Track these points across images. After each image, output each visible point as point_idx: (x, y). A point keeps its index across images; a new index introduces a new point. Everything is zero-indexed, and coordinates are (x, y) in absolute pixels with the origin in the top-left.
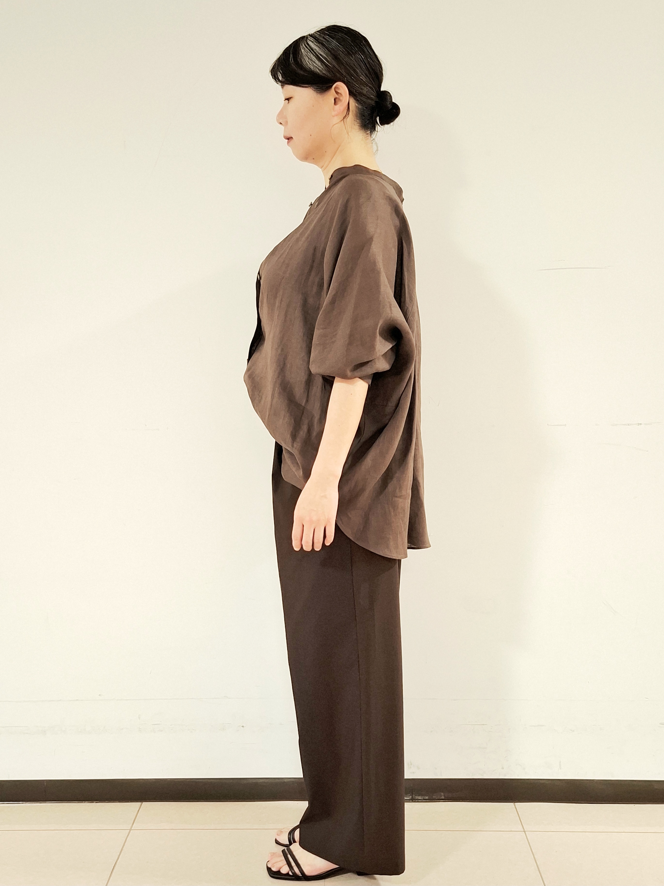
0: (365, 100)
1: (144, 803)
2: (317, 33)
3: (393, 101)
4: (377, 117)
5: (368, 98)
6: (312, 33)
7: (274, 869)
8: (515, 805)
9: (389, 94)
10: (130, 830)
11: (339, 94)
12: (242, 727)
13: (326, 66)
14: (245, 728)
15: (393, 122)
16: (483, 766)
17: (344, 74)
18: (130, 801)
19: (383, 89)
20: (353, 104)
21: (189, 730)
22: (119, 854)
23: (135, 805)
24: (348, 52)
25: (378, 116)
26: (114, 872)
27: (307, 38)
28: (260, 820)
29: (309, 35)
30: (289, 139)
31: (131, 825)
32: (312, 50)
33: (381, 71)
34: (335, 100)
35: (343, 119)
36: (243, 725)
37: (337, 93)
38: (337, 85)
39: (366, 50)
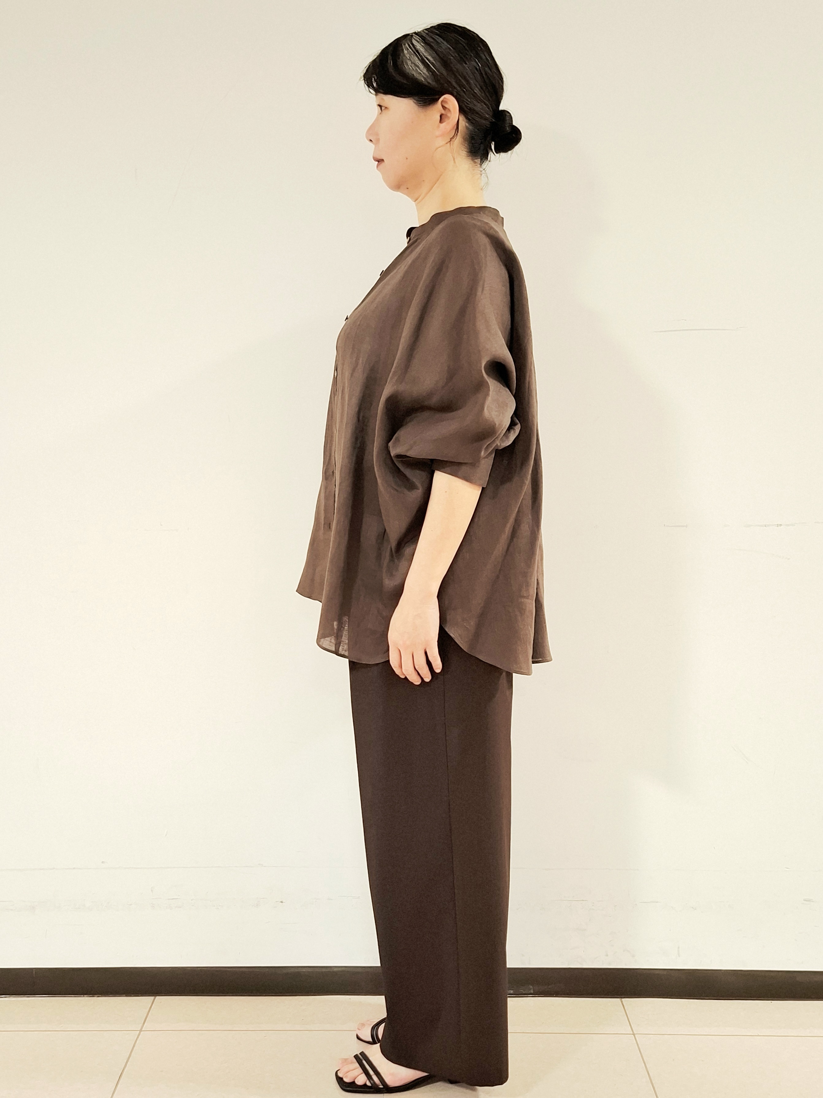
0: (478, 119)
1: (157, 997)
2: (425, 31)
3: (514, 124)
4: (491, 143)
5: (481, 117)
6: (419, 30)
7: (347, 1080)
8: (622, 1002)
9: (508, 114)
10: (141, 1031)
11: (447, 110)
12: (280, 903)
13: (433, 72)
14: (284, 903)
15: (512, 150)
16: (582, 952)
17: (454, 84)
18: (140, 995)
19: (501, 108)
20: (463, 123)
21: (214, 906)
22: (126, 1061)
23: (145, 1001)
24: (461, 58)
25: (493, 141)
26: (120, 1083)
27: (412, 36)
28: (303, 1020)
29: (415, 33)
30: (380, 161)
31: (141, 1025)
32: (417, 52)
33: (502, 84)
34: (441, 116)
35: (450, 140)
36: (282, 900)
37: (444, 107)
38: (445, 98)
39: (484, 57)
